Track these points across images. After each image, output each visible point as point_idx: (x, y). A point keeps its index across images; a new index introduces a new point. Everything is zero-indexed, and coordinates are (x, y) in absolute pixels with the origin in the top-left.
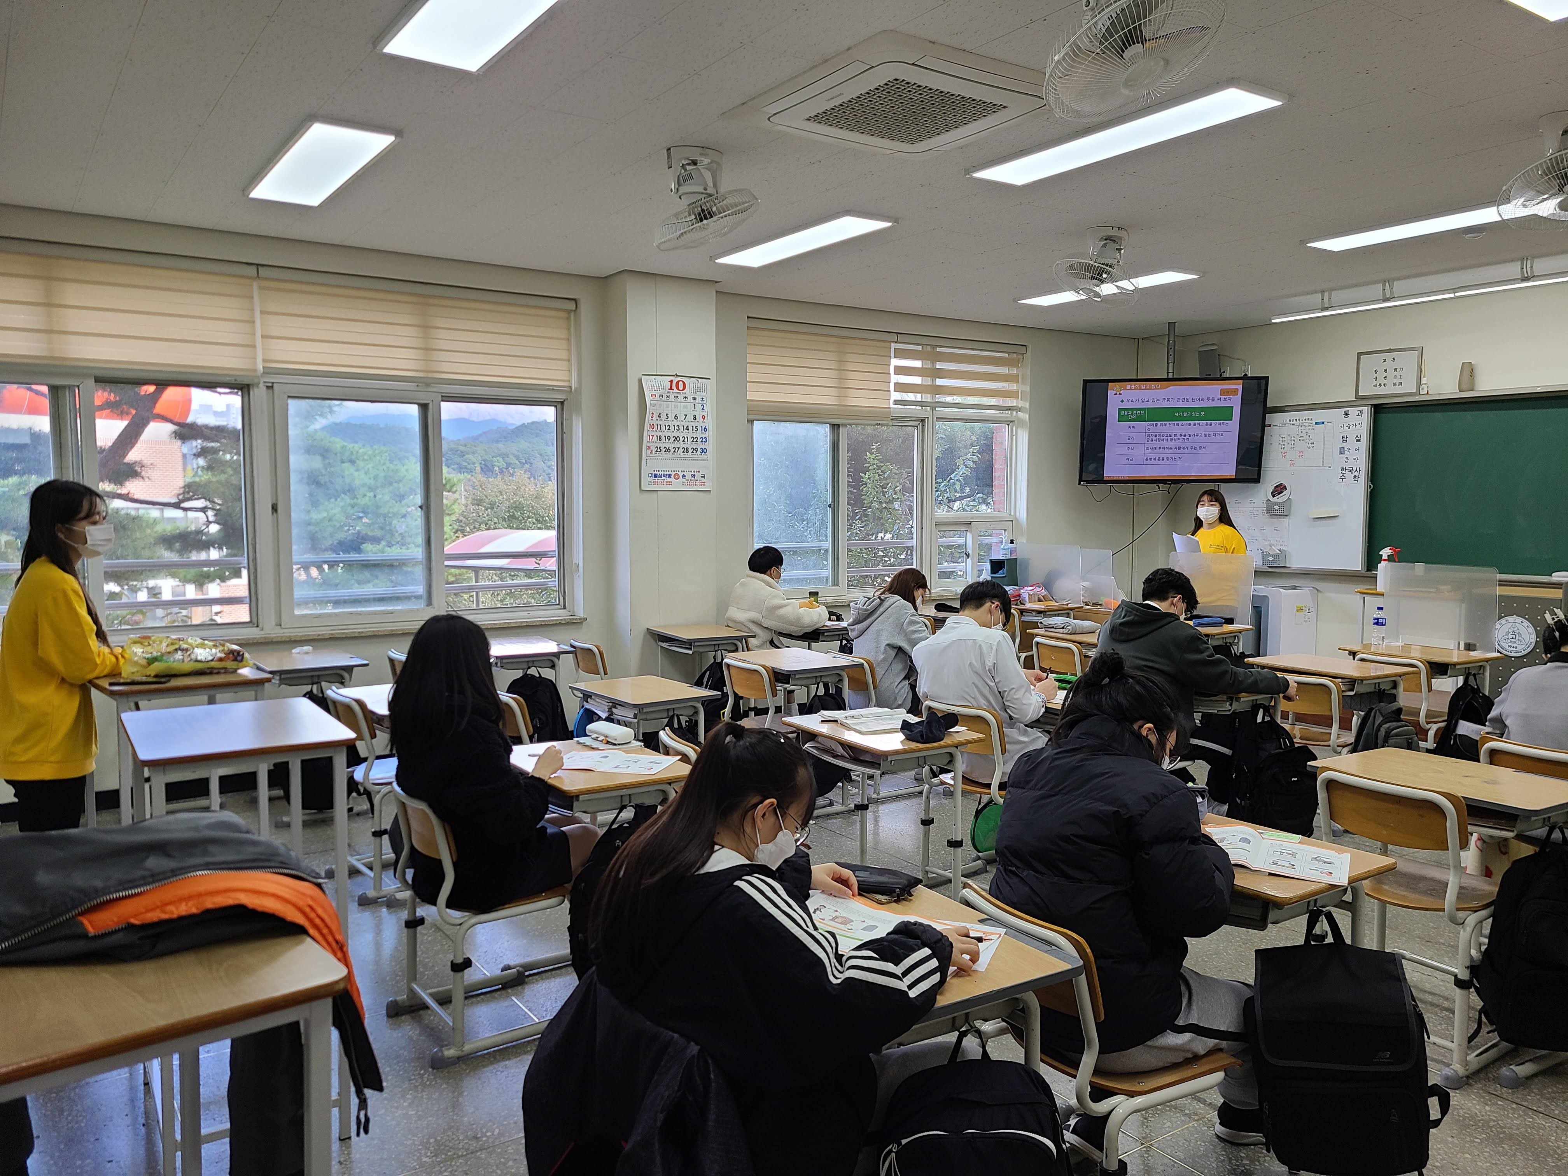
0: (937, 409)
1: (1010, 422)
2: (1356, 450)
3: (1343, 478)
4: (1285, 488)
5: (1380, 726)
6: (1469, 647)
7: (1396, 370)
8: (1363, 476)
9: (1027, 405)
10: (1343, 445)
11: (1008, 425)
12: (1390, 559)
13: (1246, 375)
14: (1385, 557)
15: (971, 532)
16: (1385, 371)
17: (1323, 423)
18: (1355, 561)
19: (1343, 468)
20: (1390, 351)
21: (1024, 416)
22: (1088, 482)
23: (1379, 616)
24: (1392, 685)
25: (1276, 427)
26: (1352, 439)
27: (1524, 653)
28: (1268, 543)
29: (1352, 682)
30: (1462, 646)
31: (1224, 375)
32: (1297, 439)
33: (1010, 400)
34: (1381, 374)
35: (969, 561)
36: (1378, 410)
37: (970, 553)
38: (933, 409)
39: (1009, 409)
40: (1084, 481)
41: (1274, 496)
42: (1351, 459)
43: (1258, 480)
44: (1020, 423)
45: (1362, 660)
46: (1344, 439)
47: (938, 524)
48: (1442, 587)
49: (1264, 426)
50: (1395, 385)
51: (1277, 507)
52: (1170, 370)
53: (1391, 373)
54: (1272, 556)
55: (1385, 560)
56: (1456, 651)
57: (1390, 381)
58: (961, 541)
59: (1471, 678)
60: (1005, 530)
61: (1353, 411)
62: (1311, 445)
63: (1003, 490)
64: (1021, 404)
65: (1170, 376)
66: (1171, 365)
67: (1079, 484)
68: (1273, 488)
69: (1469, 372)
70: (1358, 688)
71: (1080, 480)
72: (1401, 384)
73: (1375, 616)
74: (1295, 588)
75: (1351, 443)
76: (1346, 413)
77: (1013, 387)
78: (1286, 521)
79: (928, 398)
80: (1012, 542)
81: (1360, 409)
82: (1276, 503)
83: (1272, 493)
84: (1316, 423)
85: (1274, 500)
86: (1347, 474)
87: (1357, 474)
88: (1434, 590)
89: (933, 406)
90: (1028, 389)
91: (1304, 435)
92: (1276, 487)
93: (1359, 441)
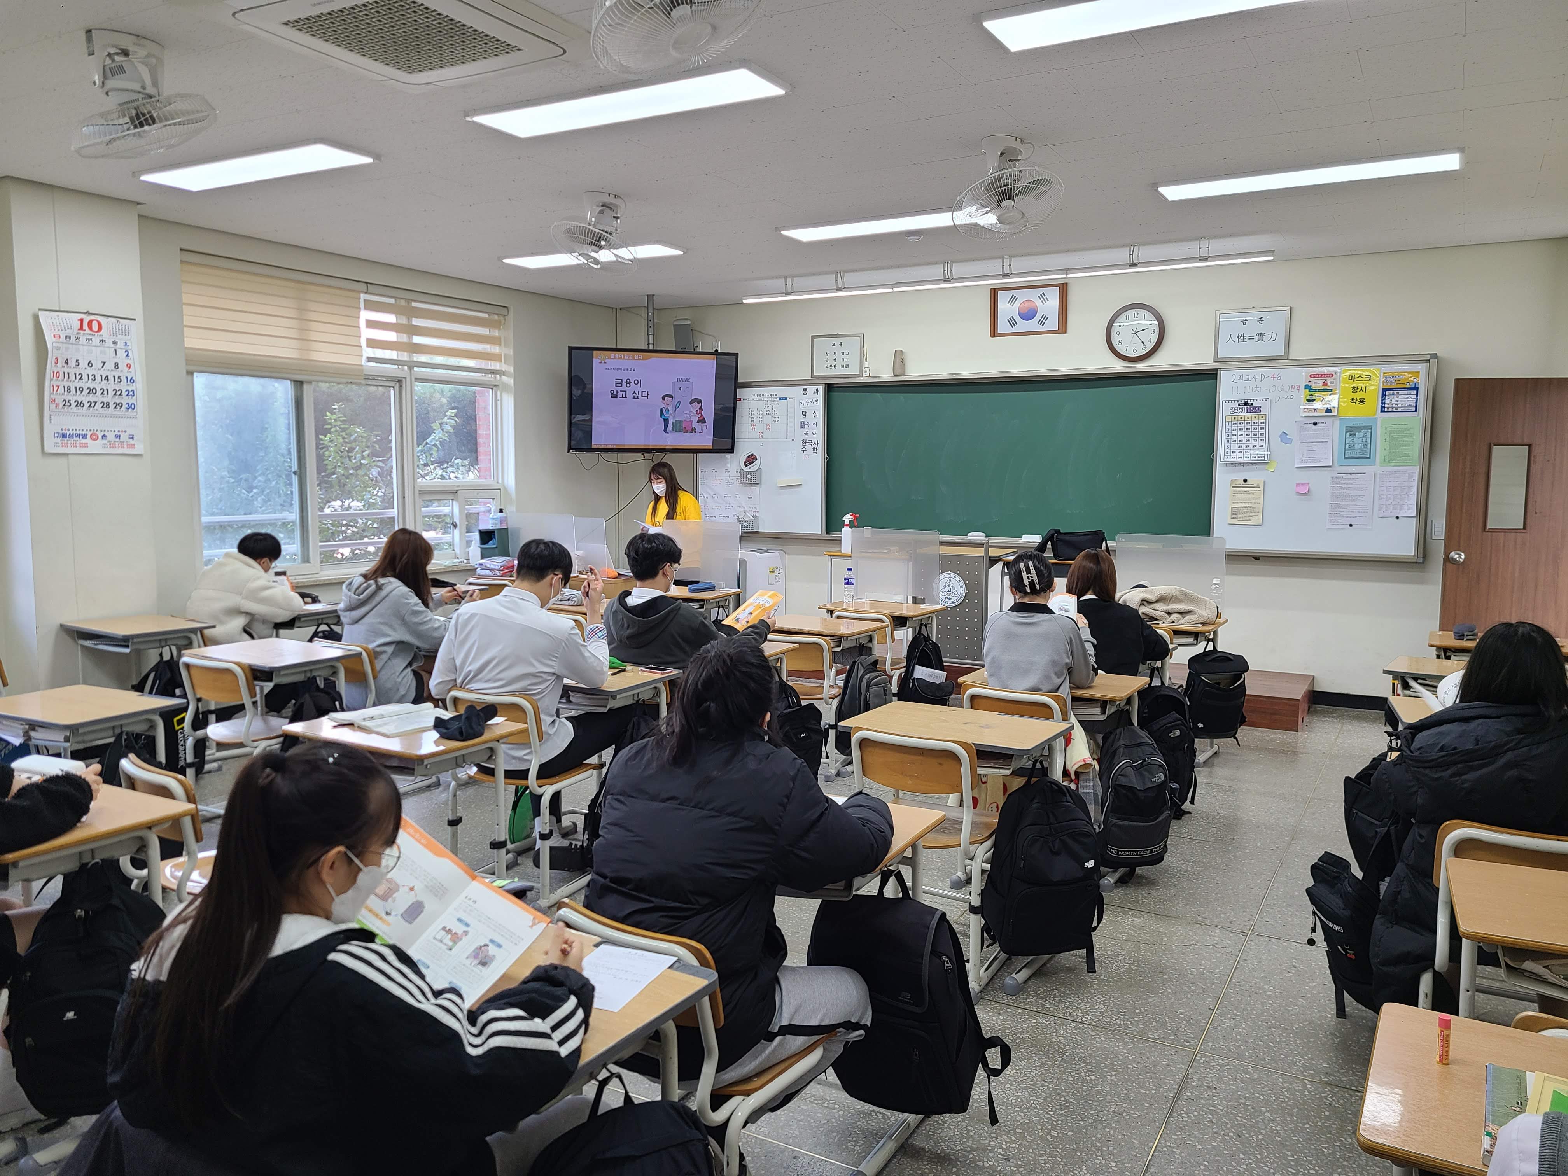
0: (415, 369)
1: (494, 386)
2: (815, 424)
3: (804, 450)
4: (756, 458)
5: (862, 677)
6: (915, 601)
7: (843, 353)
8: (821, 448)
9: (511, 369)
10: (803, 419)
11: (492, 389)
12: (851, 525)
13: (717, 350)
14: (847, 522)
15: (457, 501)
16: (835, 353)
17: (786, 399)
18: (815, 525)
19: (803, 440)
20: (838, 336)
21: (509, 381)
22: (577, 450)
23: (849, 577)
24: (868, 639)
25: (745, 401)
26: (810, 415)
27: (957, 603)
28: (743, 509)
29: (839, 639)
30: (910, 601)
31: (698, 350)
32: (764, 413)
33: (493, 363)
34: (831, 357)
35: (457, 532)
36: (830, 388)
37: (458, 523)
38: (411, 368)
39: (493, 372)
40: (572, 449)
41: (746, 466)
42: (810, 433)
43: (731, 450)
44: (506, 388)
45: (838, 617)
46: (804, 414)
47: (422, 493)
48: (893, 548)
49: (735, 399)
50: (843, 367)
51: (749, 476)
52: (651, 342)
53: (839, 356)
54: (746, 521)
55: (847, 525)
56: (905, 605)
57: (839, 363)
58: (446, 510)
59: (923, 628)
60: (493, 499)
61: (811, 389)
62: (776, 419)
63: (489, 457)
64: (504, 367)
65: (651, 347)
66: (651, 337)
67: (568, 452)
68: (745, 458)
69: (900, 358)
70: (845, 645)
71: (570, 448)
72: (847, 366)
73: (846, 577)
74: (766, 551)
75: (810, 417)
76: (805, 391)
77: (496, 349)
78: (758, 489)
79: (405, 357)
80: (501, 511)
81: (816, 387)
82: (749, 473)
83: (745, 463)
84: (780, 399)
85: (747, 469)
86: (808, 446)
87: (815, 446)
88: (886, 551)
89: (411, 365)
90: (511, 352)
91: (770, 410)
92: (748, 457)
93: (816, 416)
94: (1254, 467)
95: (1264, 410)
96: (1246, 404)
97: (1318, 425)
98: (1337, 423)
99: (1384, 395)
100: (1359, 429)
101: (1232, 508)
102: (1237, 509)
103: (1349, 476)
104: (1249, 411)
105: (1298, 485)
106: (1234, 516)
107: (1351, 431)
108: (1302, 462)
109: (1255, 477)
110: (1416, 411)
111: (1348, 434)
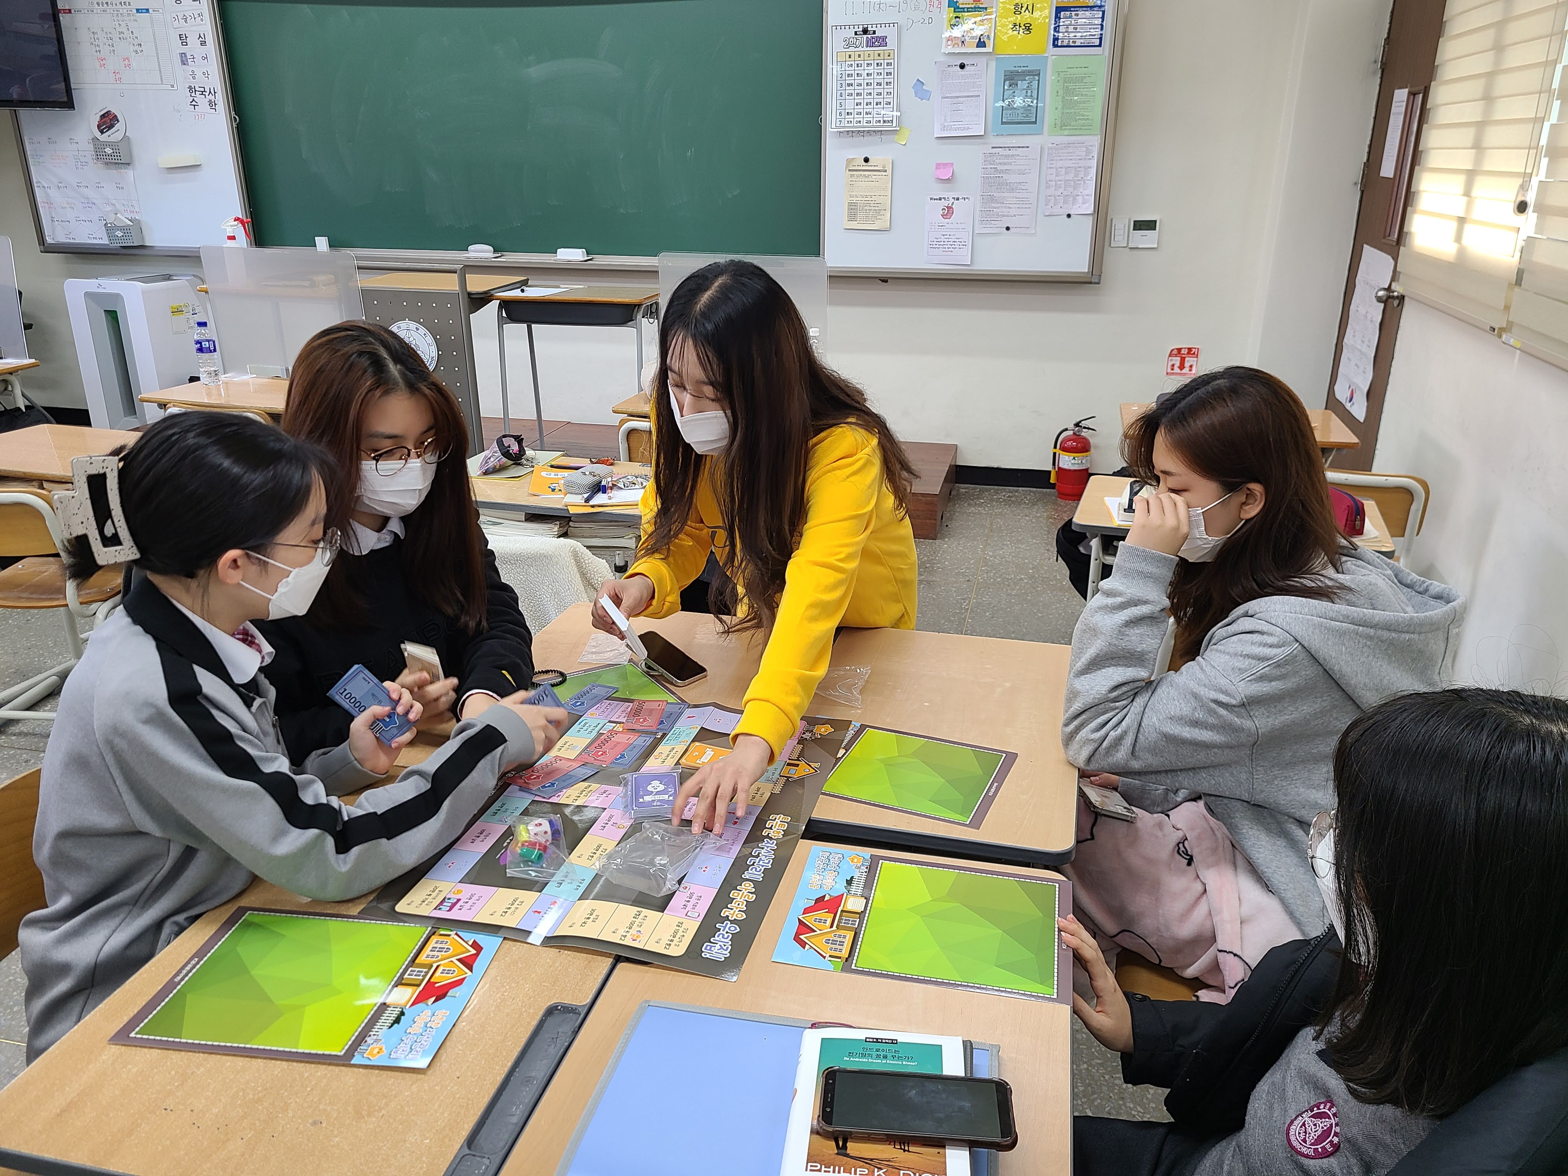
2: (204, 58)
3: (194, 104)
4: (116, 118)
8: (221, 99)
10: (184, 49)
17: (147, 11)
19: (190, 87)
25: (78, 15)
26: (193, 41)
28: (110, 208)
32: (115, 37)
41: (102, 132)
42: (199, 74)
46: (183, 39)
51: (108, 150)
54: (121, 229)
62: (137, 48)
68: (98, 119)
74: (168, 278)
75: (195, 46)
78: (129, 174)
82: (107, 144)
83: (99, 126)
84: (137, 10)
85: (103, 138)
86: (199, 98)
87: (211, 97)
91: (124, 30)
92: (103, 116)
93: (203, 43)
94: (877, 138)
95: (892, 43)
96: (865, 31)
97: (967, 68)
98: (993, 64)
99: (1057, 17)
100: (1023, 75)
101: (850, 204)
102: (855, 204)
103: (1007, 152)
104: (871, 44)
105: (938, 166)
106: (852, 217)
107: (1012, 78)
108: (944, 128)
109: (880, 155)
110: (1100, 45)
111: (1007, 83)
